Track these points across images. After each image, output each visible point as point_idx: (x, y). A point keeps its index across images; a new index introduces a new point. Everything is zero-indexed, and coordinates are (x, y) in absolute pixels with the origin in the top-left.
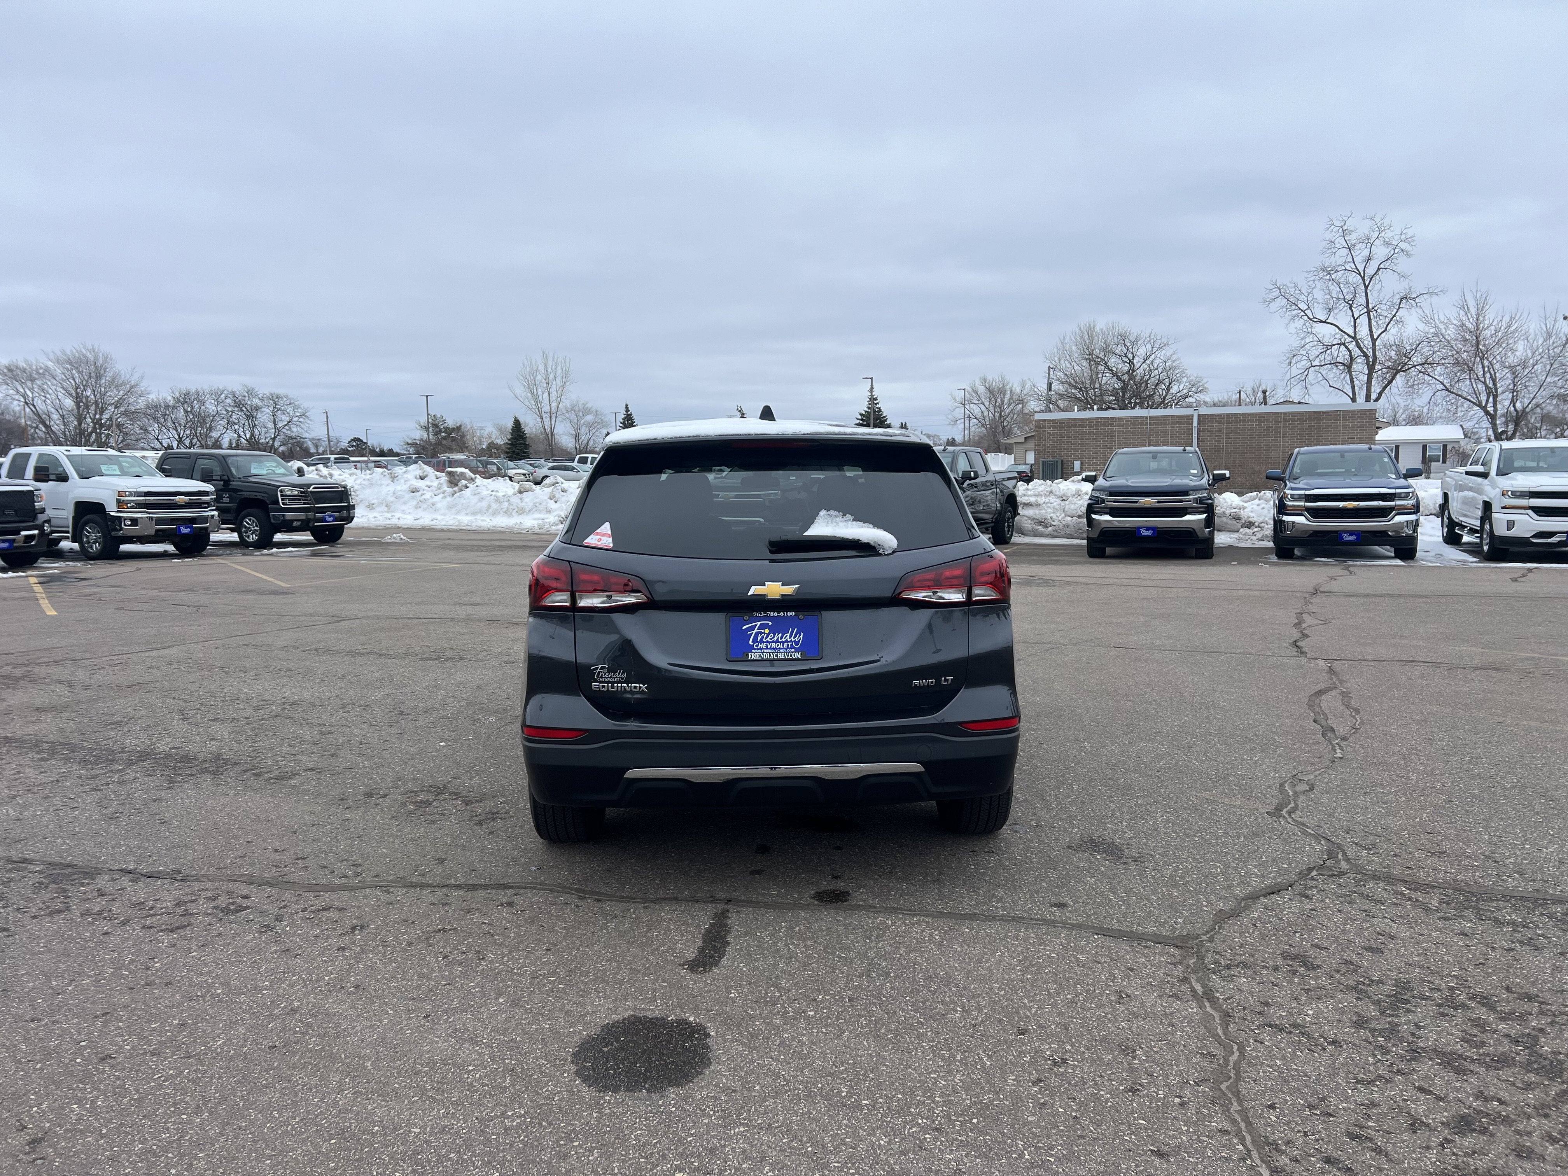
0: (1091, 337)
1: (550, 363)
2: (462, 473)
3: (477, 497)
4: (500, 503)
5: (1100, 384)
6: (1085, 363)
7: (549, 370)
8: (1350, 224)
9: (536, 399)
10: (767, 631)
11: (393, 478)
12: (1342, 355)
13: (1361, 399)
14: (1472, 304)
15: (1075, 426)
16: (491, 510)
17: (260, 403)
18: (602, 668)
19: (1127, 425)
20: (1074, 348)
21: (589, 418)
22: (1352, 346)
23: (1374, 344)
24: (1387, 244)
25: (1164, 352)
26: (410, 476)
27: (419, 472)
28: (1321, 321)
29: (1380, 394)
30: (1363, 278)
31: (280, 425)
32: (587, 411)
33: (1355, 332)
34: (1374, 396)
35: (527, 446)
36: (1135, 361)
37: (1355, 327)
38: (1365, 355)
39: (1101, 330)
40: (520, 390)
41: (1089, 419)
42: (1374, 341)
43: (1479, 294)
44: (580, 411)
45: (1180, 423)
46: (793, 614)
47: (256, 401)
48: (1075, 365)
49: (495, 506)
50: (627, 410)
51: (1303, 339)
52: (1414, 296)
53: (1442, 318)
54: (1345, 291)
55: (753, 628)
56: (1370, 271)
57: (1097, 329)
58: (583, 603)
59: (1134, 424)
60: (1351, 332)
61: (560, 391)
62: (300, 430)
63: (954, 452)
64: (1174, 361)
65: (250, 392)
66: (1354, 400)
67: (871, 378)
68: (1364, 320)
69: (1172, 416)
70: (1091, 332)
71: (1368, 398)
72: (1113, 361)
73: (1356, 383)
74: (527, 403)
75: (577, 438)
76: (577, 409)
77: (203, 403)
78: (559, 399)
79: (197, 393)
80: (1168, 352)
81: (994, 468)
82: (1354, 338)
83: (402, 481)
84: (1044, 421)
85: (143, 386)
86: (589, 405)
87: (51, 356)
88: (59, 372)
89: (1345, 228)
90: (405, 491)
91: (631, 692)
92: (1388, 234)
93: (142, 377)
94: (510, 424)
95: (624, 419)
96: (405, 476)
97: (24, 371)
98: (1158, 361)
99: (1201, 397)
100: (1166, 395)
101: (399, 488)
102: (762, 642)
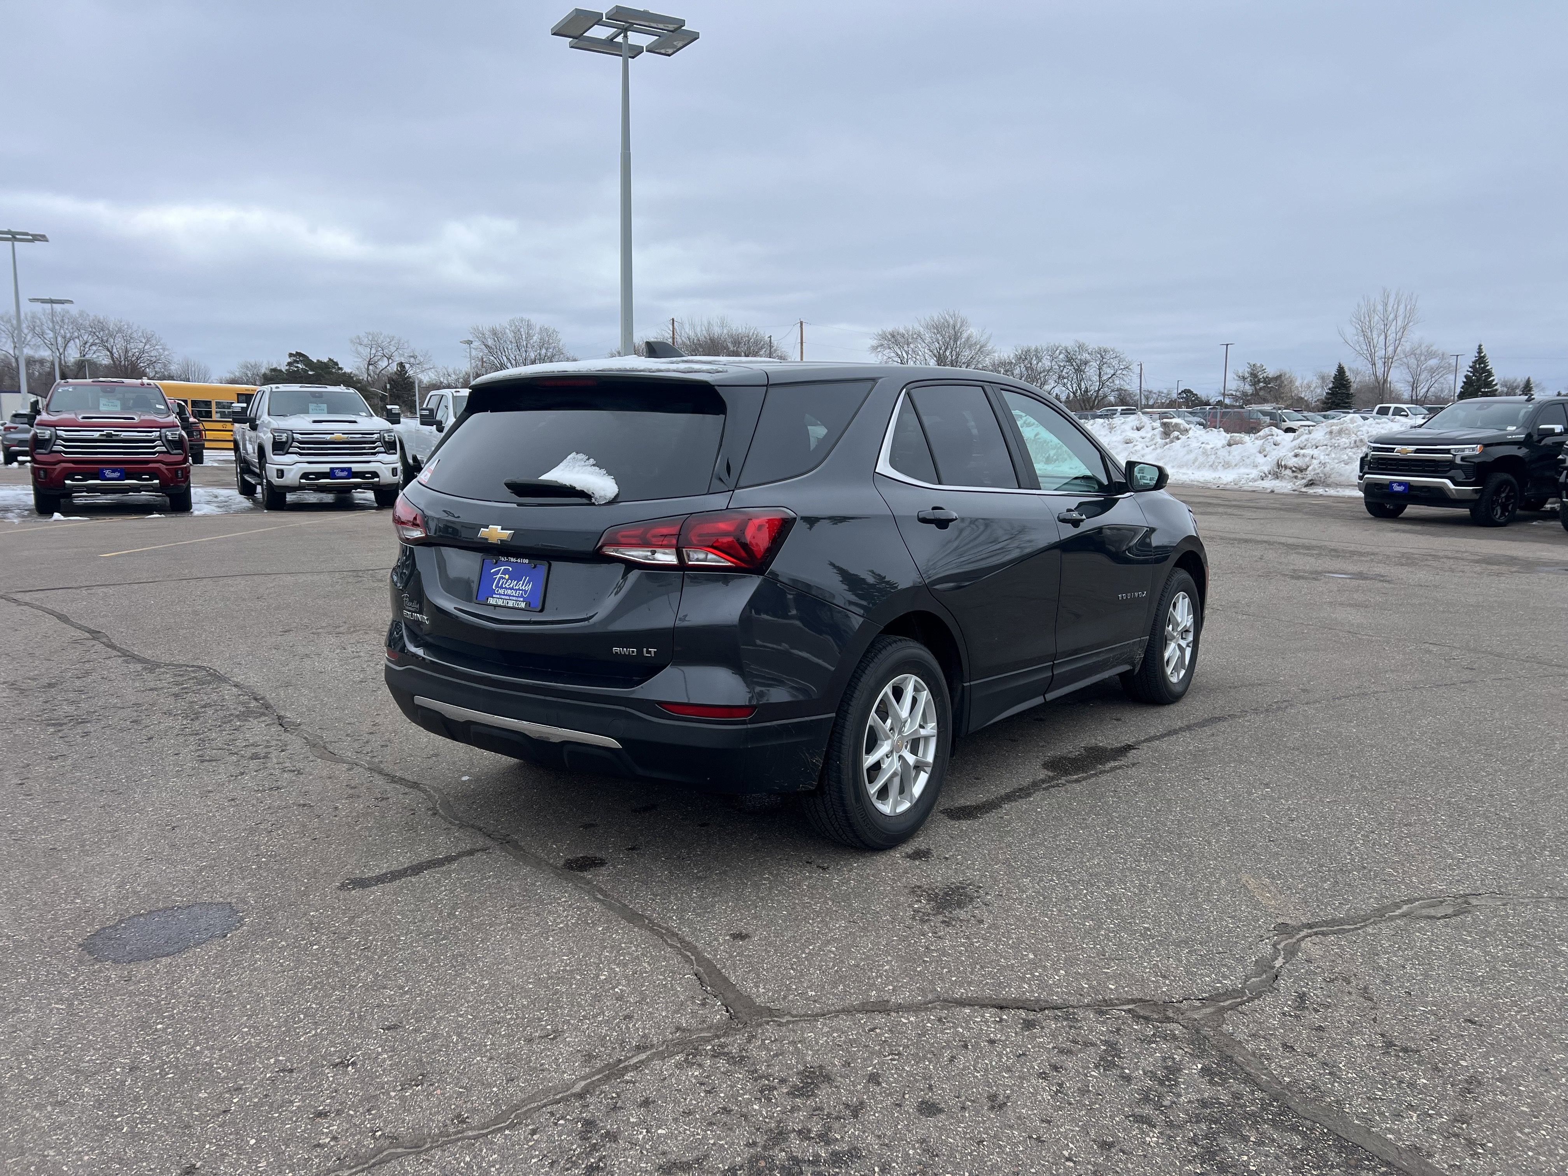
1: (1391, 301)
2: (1176, 425)
3: (1186, 449)
4: (1207, 455)
7: (1390, 309)
9: (1369, 342)
10: (507, 577)
11: (1111, 428)
16: (1197, 464)
17: (1088, 357)
21: (1433, 362)
26: (1127, 427)
27: (1136, 423)
31: (1105, 378)
32: (1430, 355)
35: (1349, 396)
40: (1351, 332)
44: (1421, 355)
46: (526, 561)
47: (1086, 356)
49: (1201, 459)
50: (1480, 351)
55: (497, 573)
61: (1400, 334)
62: (1122, 383)
65: (1081, 347)
74: (1358, 348)
75: (1414, 386)
76: (1418, 352)
77: (1039, 360)
78: (1398, 342)
79: (1036, 350)
83: (1119, 432)
85: (989, 347)
86: (1434, 348)
87: (923, 322)
88: (928, 337)
90: (1119, 442)
93: (990, 338)
94: (1333, 372)
95: (1475, 362)
96: (1123, 426)
97: (903, 336)
101: (1114, 439)
102: (501, 587)
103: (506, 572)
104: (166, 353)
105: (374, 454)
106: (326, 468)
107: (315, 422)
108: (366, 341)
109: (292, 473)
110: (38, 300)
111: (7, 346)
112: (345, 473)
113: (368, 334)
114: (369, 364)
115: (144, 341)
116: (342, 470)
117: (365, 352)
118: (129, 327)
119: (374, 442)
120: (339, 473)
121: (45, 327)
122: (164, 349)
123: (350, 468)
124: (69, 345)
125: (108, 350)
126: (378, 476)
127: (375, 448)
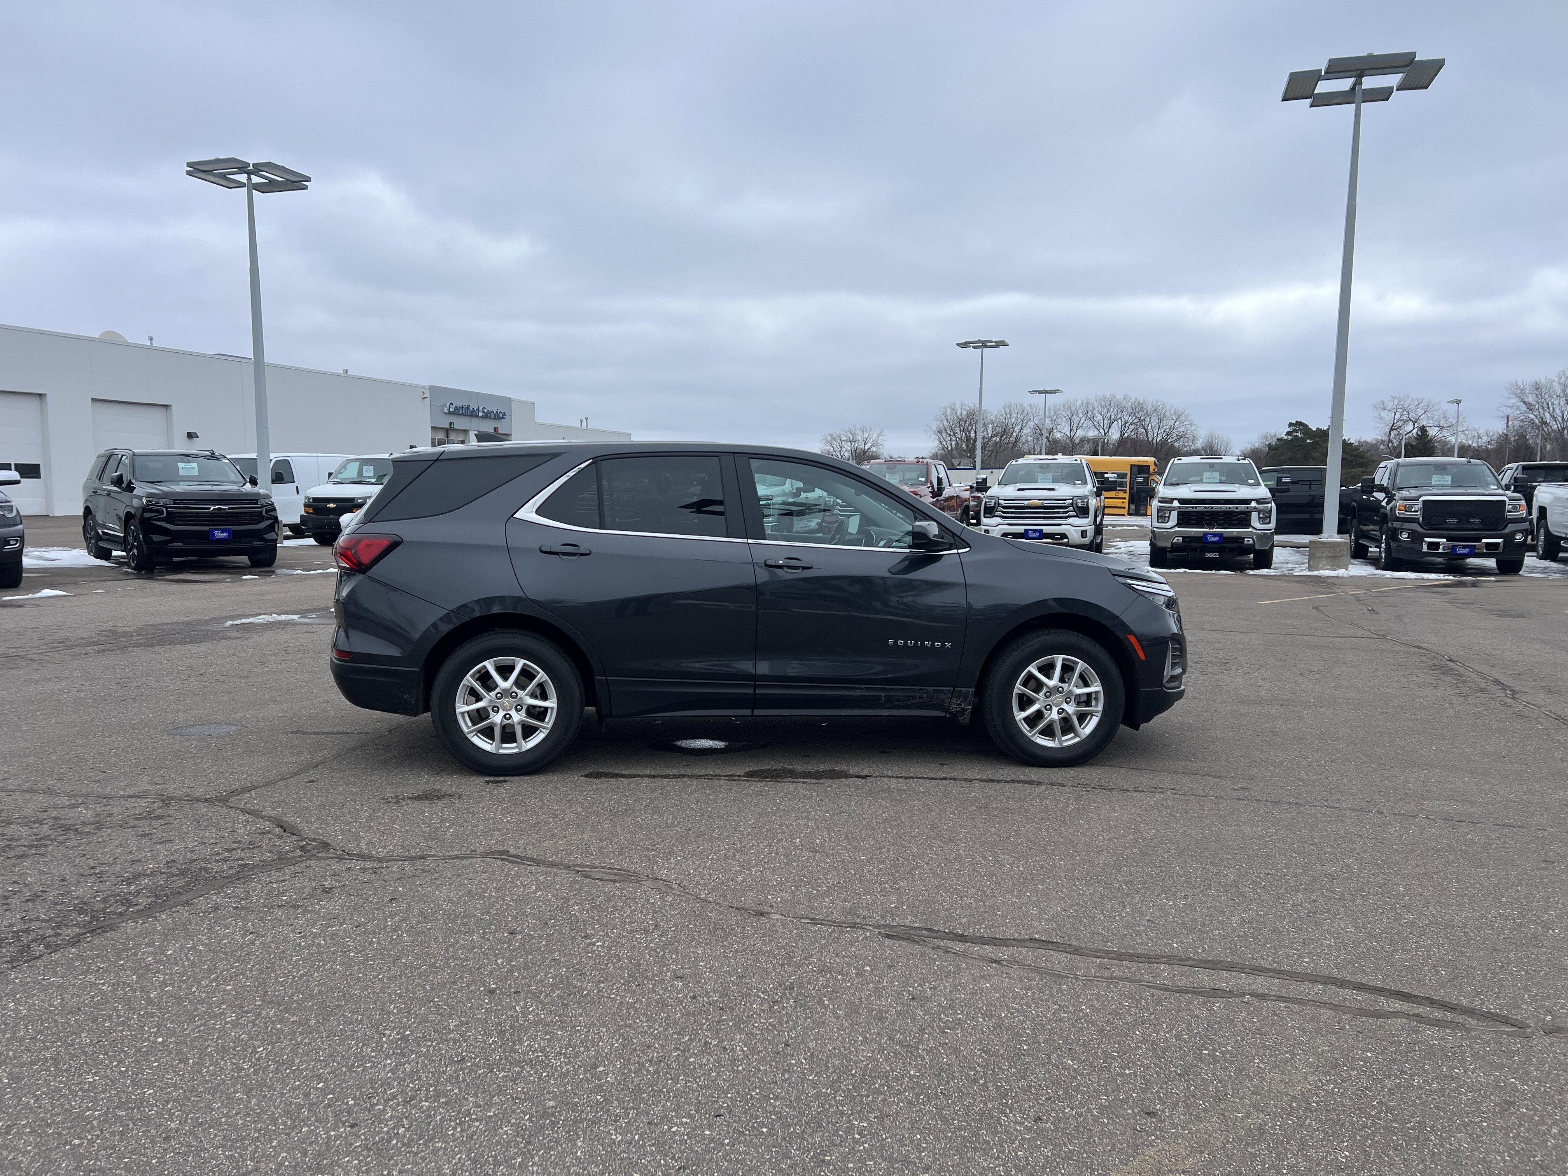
104: (1193, 428)
105: (1066, 517)
106: (1021, 529)
107: (1019, 490)
108: (1390, 405)
109: (996, 532)
110: (1036, 391)
111: (1066, 429)
112: (1036, 535)
113: (1394, 398)
114: (1392, 429)
115: (1175, 418)
116: (1035, 531)
117: (1388, 417)
118: (1164, 406)
119: (1067, 507)
120: (1031, 534)
121: (1095, 412)
122: (1191, 425)
123: (1042, 530)
124: (1113, 425)
125: (1144, 428)
126: (1067, 538)
127: (1068, 512)
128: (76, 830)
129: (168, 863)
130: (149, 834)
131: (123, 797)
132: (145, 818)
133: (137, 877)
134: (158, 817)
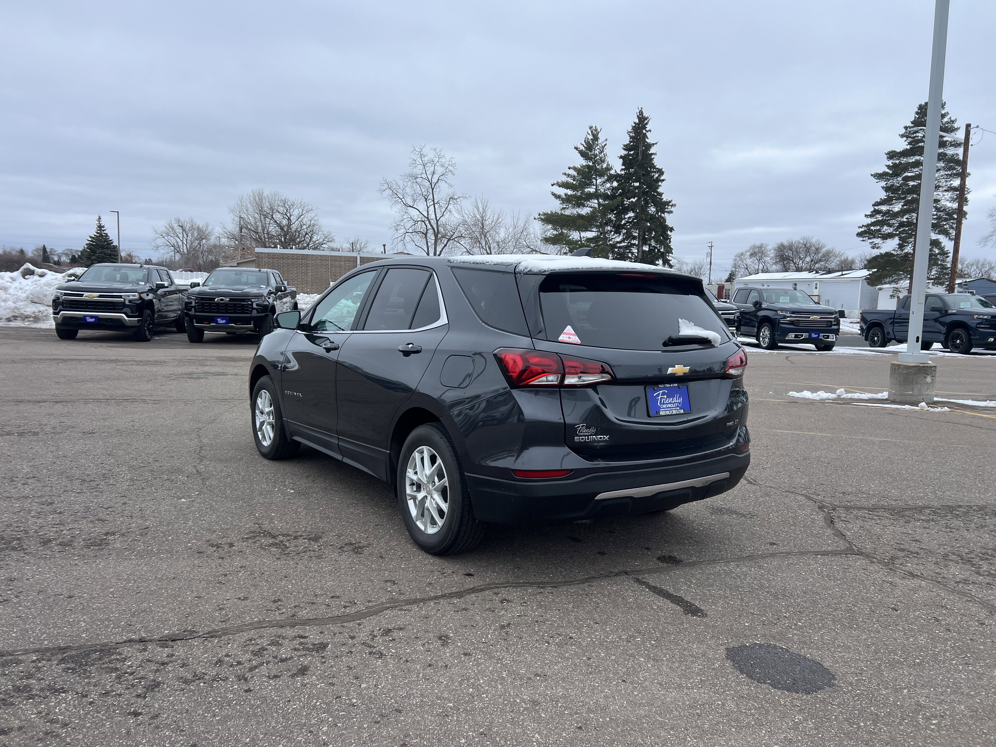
0: (261, 199)
5: (268, 231)
6: (256, 216)
8: (425, 151)
10: (665, 397)
12: (421, 227)
13: (431, 254)
14: (480, 205)
15: (283, 258)
18: (582, 426)
19: (317, 260)
20: (249, 205)
22: (427, 222)
23: (437, 223)
24: (442, 166)
25: (310, 214)
28: (410, 206)
29: (441, 252)
30: (431, 184)
33: (428, 215)
34: (438, 253)
36: (291, 218)
37: (428, 212)
38: (433, 229)
39: (267, 196)
41: (292, 254)
42: (437, 221)
43: (483, 201)
45: (349, 261)
46: (676, 385)
48: (250, 217)
51: (402, 216)
52: (456, 197)
53: (466, 211)
54: (423, 190)
55: (658, 395)
56: (434, 180)
57: (265, 195)
58: (567, 382)
59: (321, 260)
60: (426, 214)
63: (149, 268)
64: (315, 221)
66: (428, 254)
67: (118, 212)
68: (431, 209)
69: (345, 257)
70: (260, 196)
71: (435, 254)
72: (277, 216)
73: (429, 244)
80: (312, 214)
81: (177, 281)
82: (428, 218)
84: (262, 253)
89: (422, 153)
91: (598, 442)
92: (443, 160)
98: (306, 220)
99: (332, 245)
100: (310, 242)
102: (664, 404)
103: (663, 394)
128: (962, 559)
129: (909, 523)
130: (913, 541)
131: (924, 579)
132: (912, 553)
133: (928, 521)
134: (903, 550)
